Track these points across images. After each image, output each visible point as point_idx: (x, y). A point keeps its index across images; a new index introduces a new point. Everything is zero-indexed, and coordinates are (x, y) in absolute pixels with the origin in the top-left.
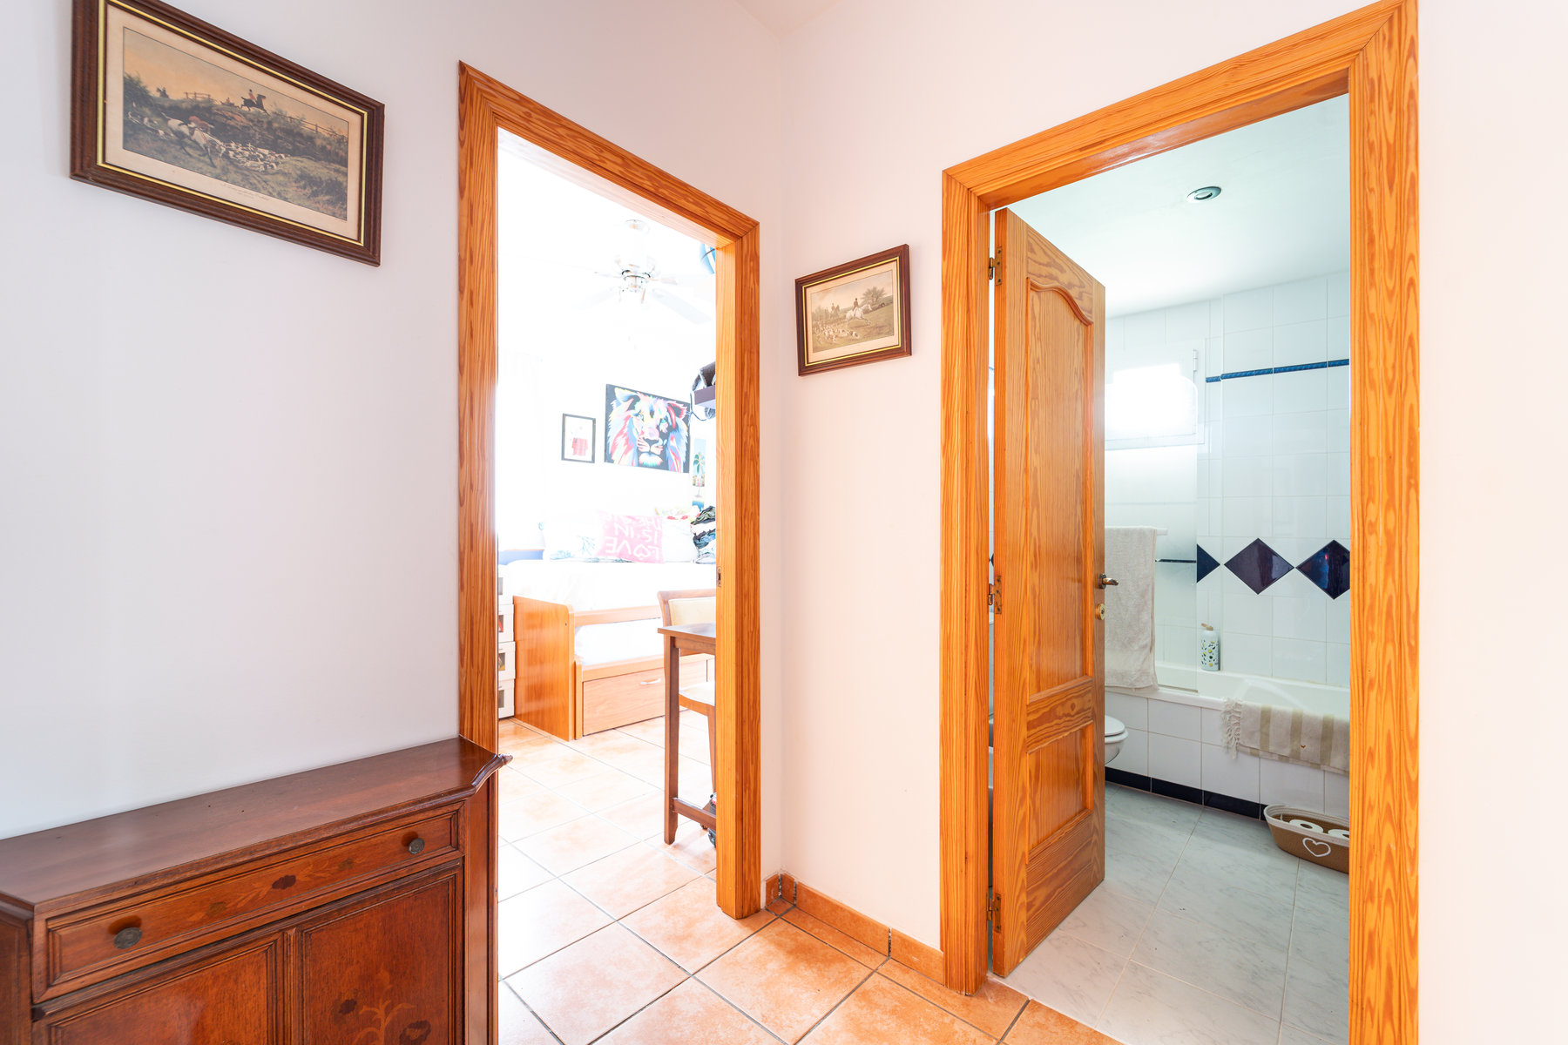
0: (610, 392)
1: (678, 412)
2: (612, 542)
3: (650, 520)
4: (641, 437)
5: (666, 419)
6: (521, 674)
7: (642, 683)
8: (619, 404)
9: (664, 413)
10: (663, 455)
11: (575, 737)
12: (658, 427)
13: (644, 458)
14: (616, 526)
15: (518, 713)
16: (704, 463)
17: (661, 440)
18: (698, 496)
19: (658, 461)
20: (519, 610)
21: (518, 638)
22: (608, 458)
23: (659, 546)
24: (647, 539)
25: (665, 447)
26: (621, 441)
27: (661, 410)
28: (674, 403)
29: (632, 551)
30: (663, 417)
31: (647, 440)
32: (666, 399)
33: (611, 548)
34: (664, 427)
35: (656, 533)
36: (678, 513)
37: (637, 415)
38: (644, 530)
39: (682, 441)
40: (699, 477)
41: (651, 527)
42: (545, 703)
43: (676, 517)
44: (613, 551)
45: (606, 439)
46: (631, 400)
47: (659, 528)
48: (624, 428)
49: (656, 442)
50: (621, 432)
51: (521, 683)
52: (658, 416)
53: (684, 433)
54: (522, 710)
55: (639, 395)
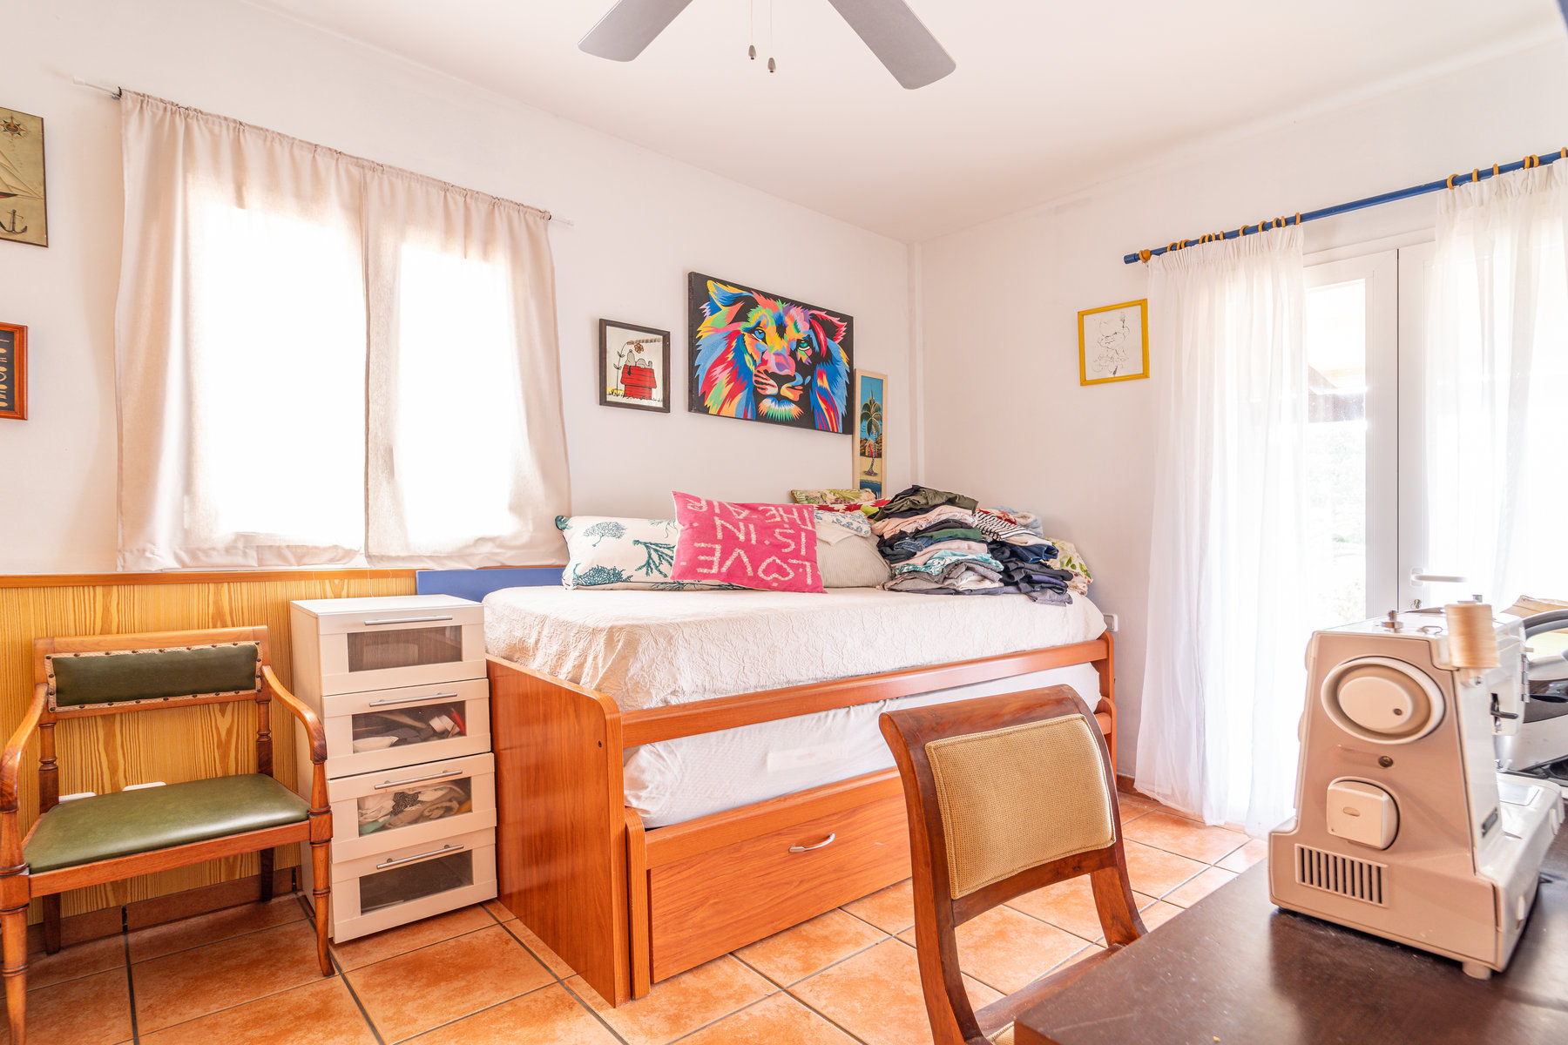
0: (697, 286)
1: (831, 331)
2: (711, 552)
3: (788, 511)
4: (762, 369)
5: (808, 341)
6: (510, 816)
7: (794, 849)
8: (715, 309)
9: (804, 330)
10: (805, 402)
11: (631, 994)
12: (793, 354)
13: (768, 406)
14: (718, 522)
15: (507, 890)
16: (880, 419)
17: (799, 379)
18: (870, 473)
19: (792, 410)
20: (500, 691)
21: (502, 744)
22: (697, 404)
23: (812, 557)
24: (788, 546)
25: (807, 389)
26: (722, 377)
27: (799, 327)
28: (823, 314)
29: (755, 570)
30: (801, 336)
31: (773, 376)
32: (806, 307)
33: (709, 565)
34: (803, 355)
35: (803, 534)
36: (837, 501)
37: (751, 331)
38: (777, 530)
39: (839, 379)
40: (871, 441)
41: (792, 524)
42: (560, 868)
43: (836, 507)
44: (714, 571)
45: (692, 369)
46: (739, 305)
47: (810, 528)
48: (727, 351)
49: (790, 379)
50: (721, 360)
51: (510, 834)
52: (791, 333)
53: (843, 366)
54: (513, 885)
55: (755, 295)
